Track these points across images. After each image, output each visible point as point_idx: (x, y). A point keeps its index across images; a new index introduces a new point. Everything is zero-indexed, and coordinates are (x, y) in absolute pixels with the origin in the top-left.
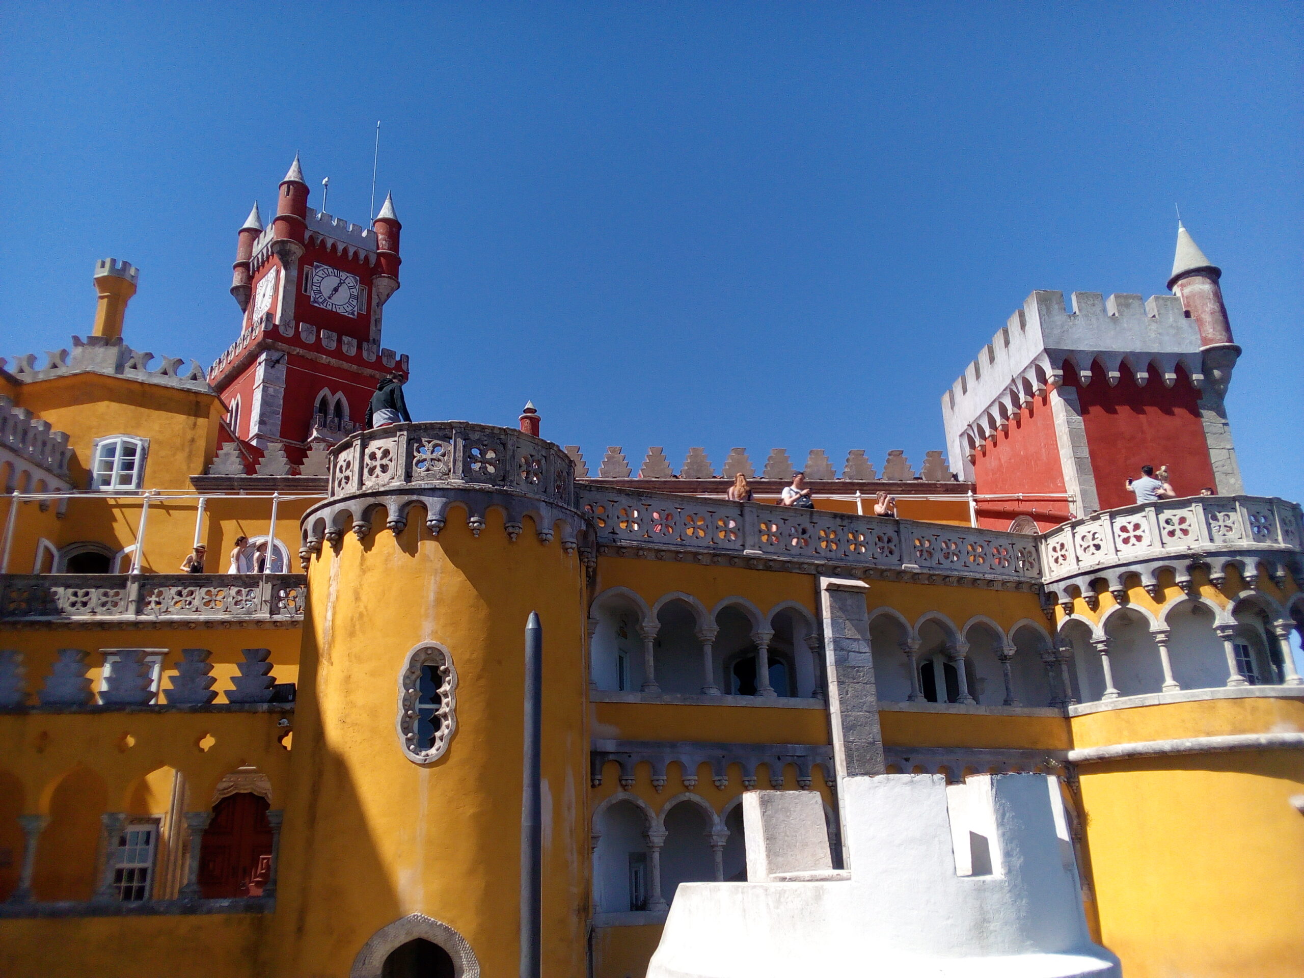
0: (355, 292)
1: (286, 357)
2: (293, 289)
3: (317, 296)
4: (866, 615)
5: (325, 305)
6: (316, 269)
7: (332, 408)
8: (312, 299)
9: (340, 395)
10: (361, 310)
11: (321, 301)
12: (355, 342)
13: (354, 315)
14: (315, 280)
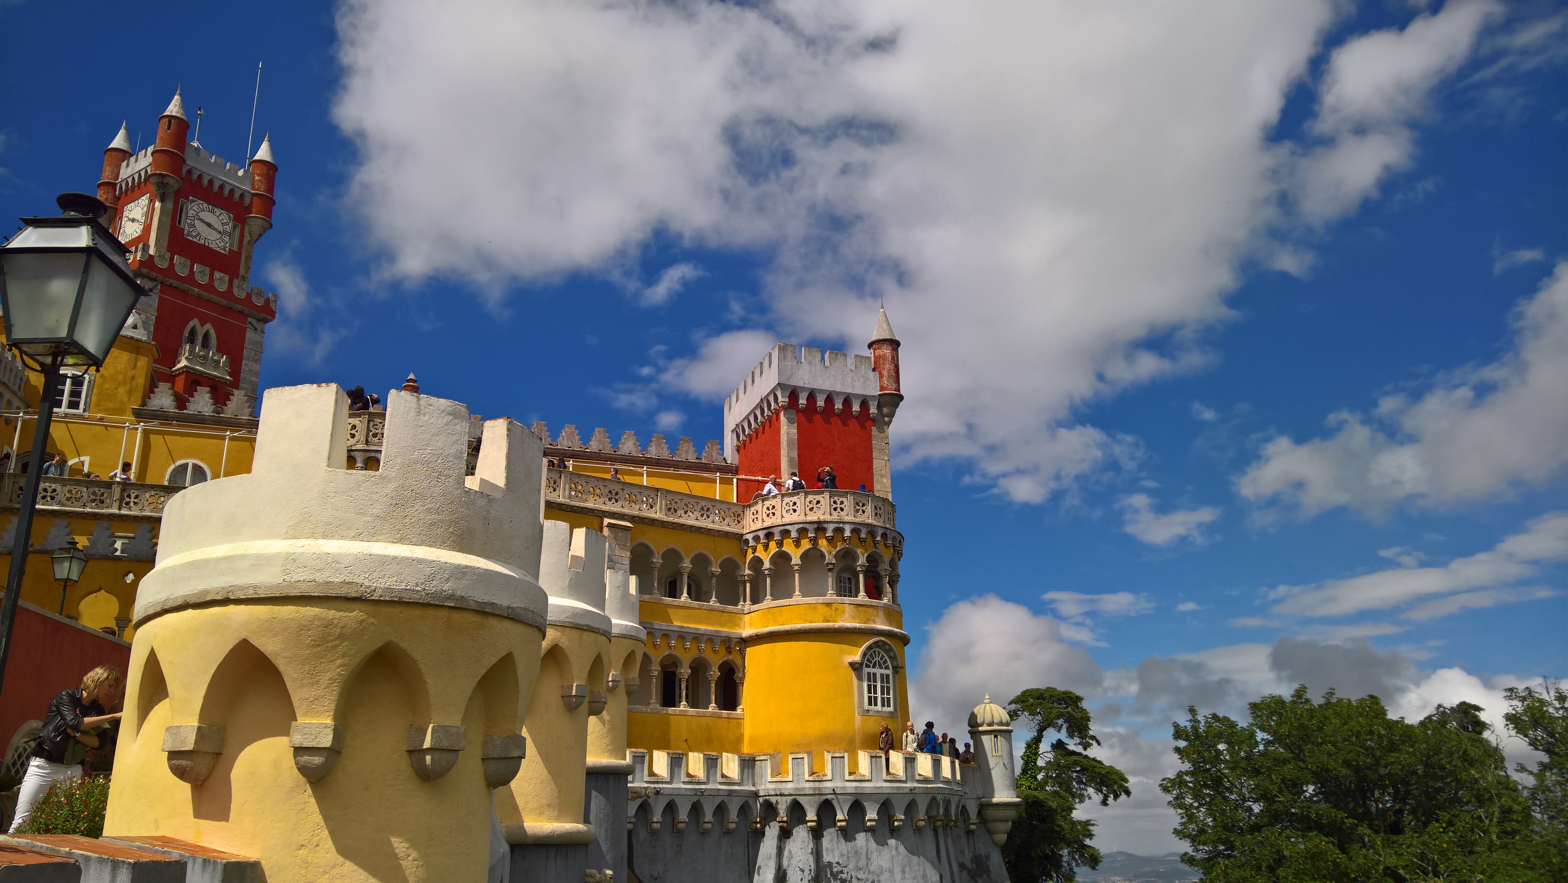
0: (228, 228)
1: (159, 287)
2: (168, 220)
3: (191, 230)
4: (629, 543)
5: (198, 238)
6: (191, 203)
7: (200, 338)
8: (186, 232)
9: (208, 326)
10: (232, 245)
11: (194, 234)
12: (227, 278)
13: (225, 250)
14: (190, 214)
